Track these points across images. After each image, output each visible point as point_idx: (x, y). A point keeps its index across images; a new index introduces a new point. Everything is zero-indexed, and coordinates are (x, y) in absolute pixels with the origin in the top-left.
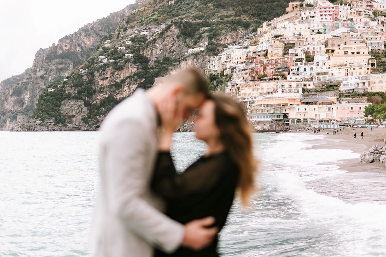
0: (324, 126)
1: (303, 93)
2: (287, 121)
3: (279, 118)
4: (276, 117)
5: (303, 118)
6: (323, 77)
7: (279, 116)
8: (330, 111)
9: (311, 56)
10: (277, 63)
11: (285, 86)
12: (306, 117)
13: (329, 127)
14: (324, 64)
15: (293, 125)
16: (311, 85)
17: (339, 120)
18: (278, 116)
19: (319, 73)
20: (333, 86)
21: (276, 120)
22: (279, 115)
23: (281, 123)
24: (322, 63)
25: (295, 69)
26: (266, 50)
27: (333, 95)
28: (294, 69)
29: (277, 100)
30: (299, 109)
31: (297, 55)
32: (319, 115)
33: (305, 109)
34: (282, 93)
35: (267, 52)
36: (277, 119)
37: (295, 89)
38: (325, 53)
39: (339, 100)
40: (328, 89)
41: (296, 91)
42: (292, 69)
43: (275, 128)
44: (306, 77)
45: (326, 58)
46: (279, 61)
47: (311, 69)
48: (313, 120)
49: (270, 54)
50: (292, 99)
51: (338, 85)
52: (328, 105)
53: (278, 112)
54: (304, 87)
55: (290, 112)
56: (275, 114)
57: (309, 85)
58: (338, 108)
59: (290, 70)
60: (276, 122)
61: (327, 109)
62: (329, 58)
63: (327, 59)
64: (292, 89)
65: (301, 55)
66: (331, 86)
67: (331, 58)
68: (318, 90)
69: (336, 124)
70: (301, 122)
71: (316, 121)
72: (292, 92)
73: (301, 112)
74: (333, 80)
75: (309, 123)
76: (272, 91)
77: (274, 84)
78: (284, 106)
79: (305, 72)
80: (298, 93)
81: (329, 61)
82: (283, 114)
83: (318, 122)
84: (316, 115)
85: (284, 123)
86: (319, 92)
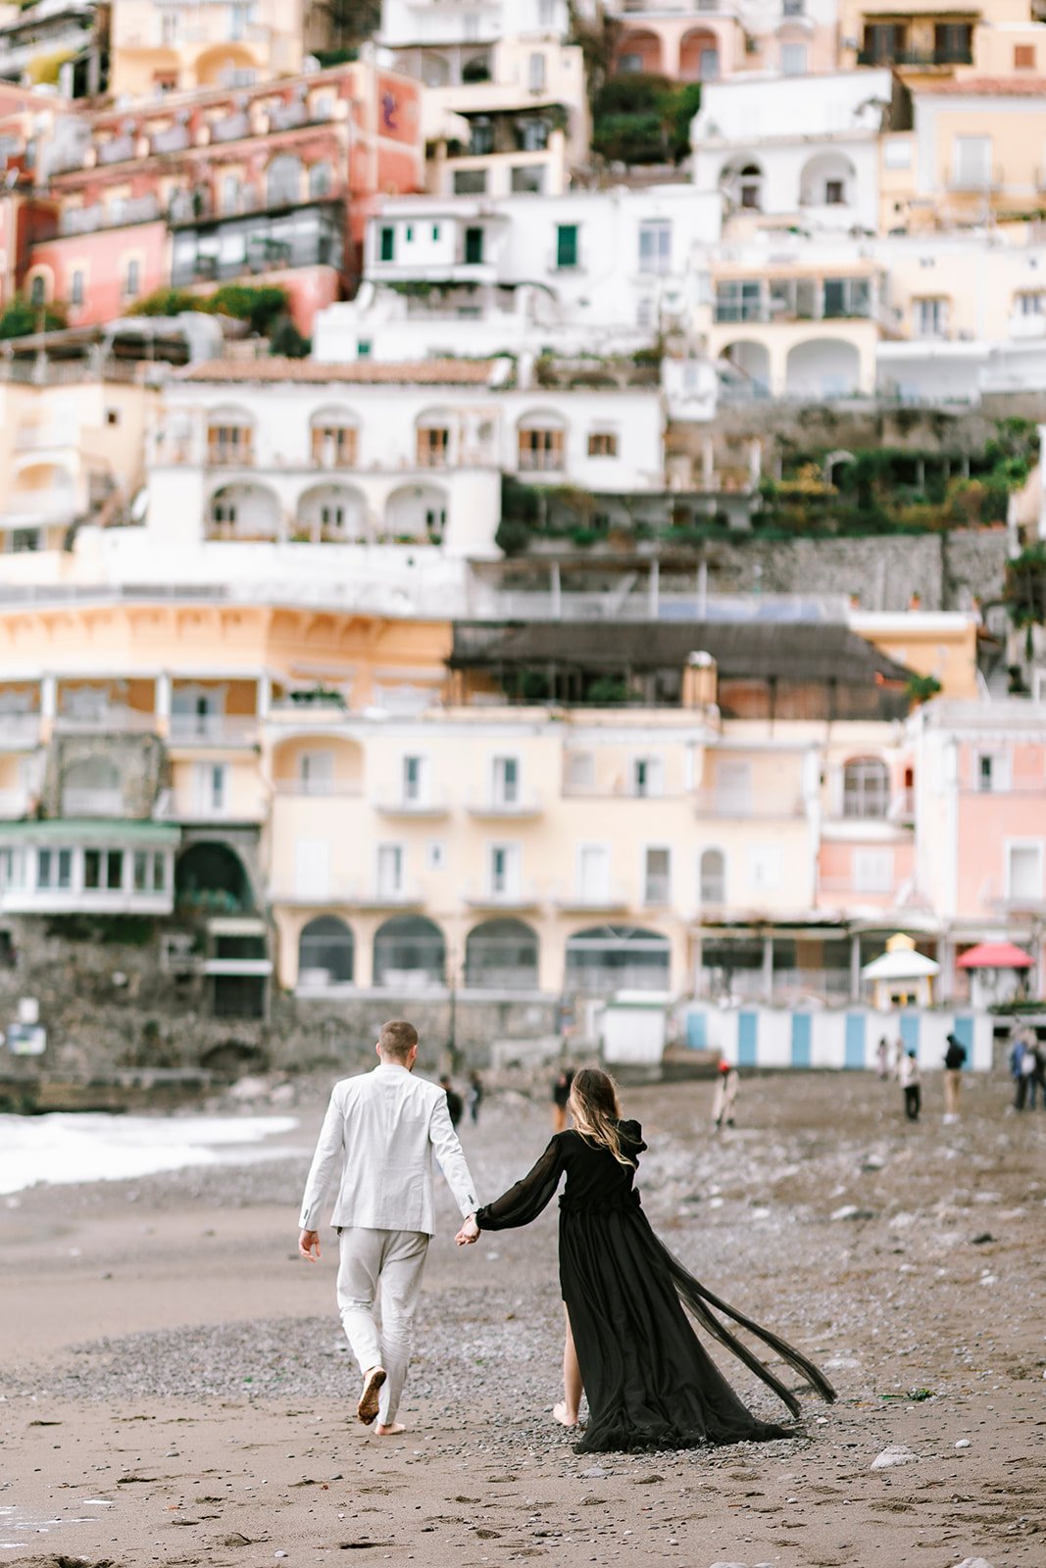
0: (747, 1027)
1: (510, 541)
2: (230, 947)
3: (114, 880)
4: (65, 873)
5: (475, 908)
6: (800, 355)
7: (104, 867)
8: (874, 812)
9: (665, 83)
10: (196, 155)
11: (264, 448)
12: (515, 892)
13: (829, 1045)
14: (835, 192)
15: (316, 1004)
16: (624, 446)
17: (996, 942)
18: (92, 857)
19: (750, 290)
20: (933, 466)
21: (65, 926)
22: (102, 838)
23: (133, 967)
24: (807, 173)
25: (436, 234)
26: (99, 19)
27: (936, 583)
28: (423, 230)
29: (107, 617)
30: (412, 768)
31: (476, 74)
32: (712, 863)
33: (510, 770)
34: (214, 537)
35: (104, 40)
36: (74, 898)
37: (394, 498)
38: (849, 59)
39: (1013, 654)
40: (865, 503)
41: (415, 523)
42: (387, 236)
43: (37, 1043)
44: (568, 342)
45: (859, 112)
46: (229, 126)
47: (645, 239)
48: (619, 931)
49: (138, 55)
50: (324, 621)
51: (1009, 464)
52: (854, 716)
53: (109, 801)
54: (522, 467)
55: (282, 806)
56: (47, 834)
57: (602, 444)
58: (986, 765)
59: (359, 249)
60: (55, 950)
61: (836, 781)
62: (900, 116)
63: (873, 118)
64: (357, 495)
65: (538, 61)
66: (902, 469)
67: (925, 109)
68: (721, 520)
69: (937, 1007)
70: (440, 958)
71: (662, 959)
72: (351, 526)
73: (435, 819)
74: (931, 393)
75: (551, 974)
76: (74, 500)
77: (112, 419)
78: (202, 708)
79: (569, 287)
80: (437, 541)
81: (899, 147)
82: (185, 828)
83: (684, 971)
84: (658, 860)
85: (184, 978)
86: (739, 540)
